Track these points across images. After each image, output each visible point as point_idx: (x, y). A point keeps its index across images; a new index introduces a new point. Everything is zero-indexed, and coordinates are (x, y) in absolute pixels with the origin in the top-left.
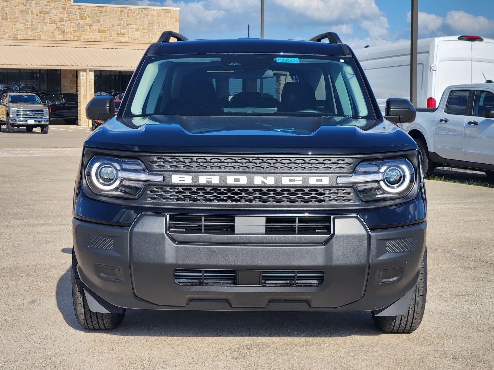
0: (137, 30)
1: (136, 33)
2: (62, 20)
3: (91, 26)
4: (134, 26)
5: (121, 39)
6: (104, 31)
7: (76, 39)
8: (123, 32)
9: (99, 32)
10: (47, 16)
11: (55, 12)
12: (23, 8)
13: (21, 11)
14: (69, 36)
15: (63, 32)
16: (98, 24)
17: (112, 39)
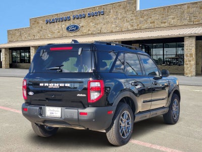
0: (173, 19)
1: (172, 21)
2: (132, 20)
3: (146, 21)
4: (171, 17)
5: (163, 25)
6: (154, 22)
7: (138, 28)
8: (164, 21)
9: (151, 23)
10: (125, 19)
11: (129, 16)
12: (115, 17)
13: (114, 19)
14: (135, 27)
15: (132, 26)
16: (150, 19)
17: (157, 26)
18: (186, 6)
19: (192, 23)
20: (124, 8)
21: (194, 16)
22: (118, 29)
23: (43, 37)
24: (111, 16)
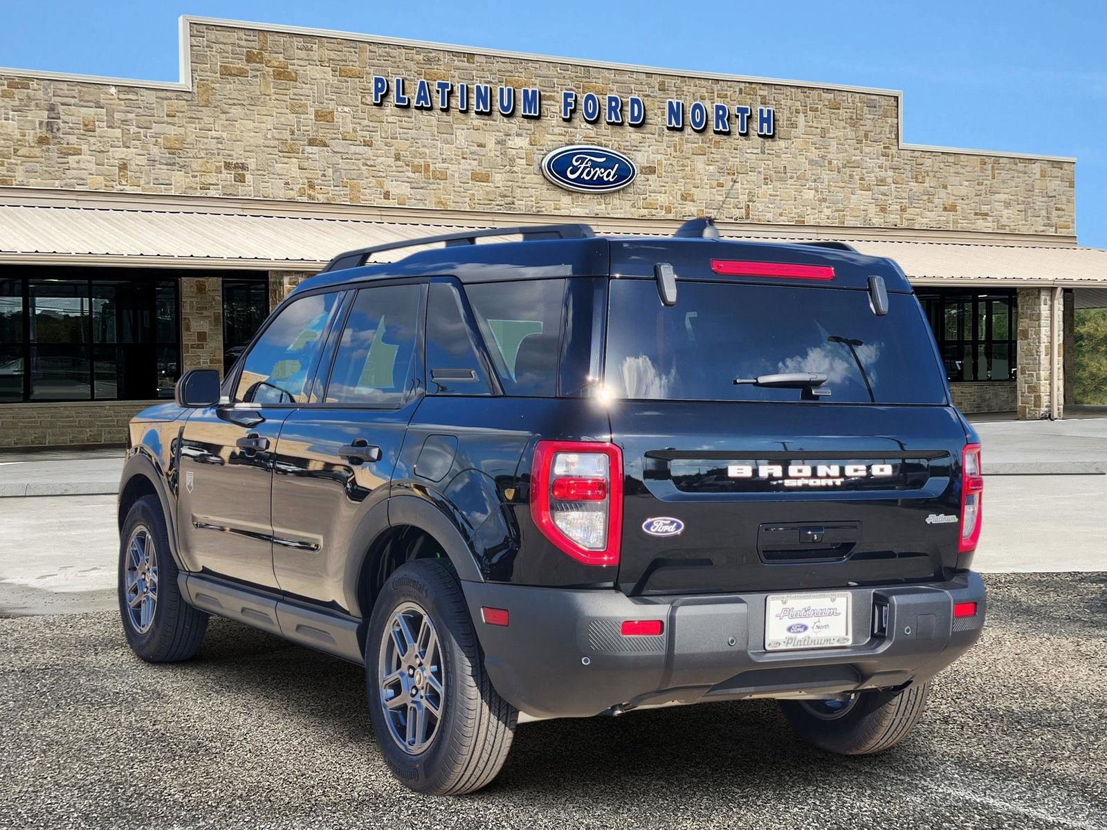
0: (1007, 205)
2: (881, 182)
3: (930, 196)
4: (1002, 197)
6: (953, 208)
7: (905, 224)
8: (984, 209)
9: (945, 209)
10: (857, 174)
11: (871, 163)
12: (814, 154)
13: (811, 162)
14: (893, 218)
15: (883, 210)
16: (942, 193)
17: (963, 224)
18: (1036, 168)
19: (1051, 231)
20: (854, 122)
21: (1057, 209)
22: (827, 212)
23: (342, 195)
24: (798, 143)
